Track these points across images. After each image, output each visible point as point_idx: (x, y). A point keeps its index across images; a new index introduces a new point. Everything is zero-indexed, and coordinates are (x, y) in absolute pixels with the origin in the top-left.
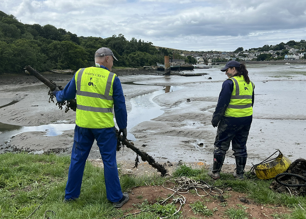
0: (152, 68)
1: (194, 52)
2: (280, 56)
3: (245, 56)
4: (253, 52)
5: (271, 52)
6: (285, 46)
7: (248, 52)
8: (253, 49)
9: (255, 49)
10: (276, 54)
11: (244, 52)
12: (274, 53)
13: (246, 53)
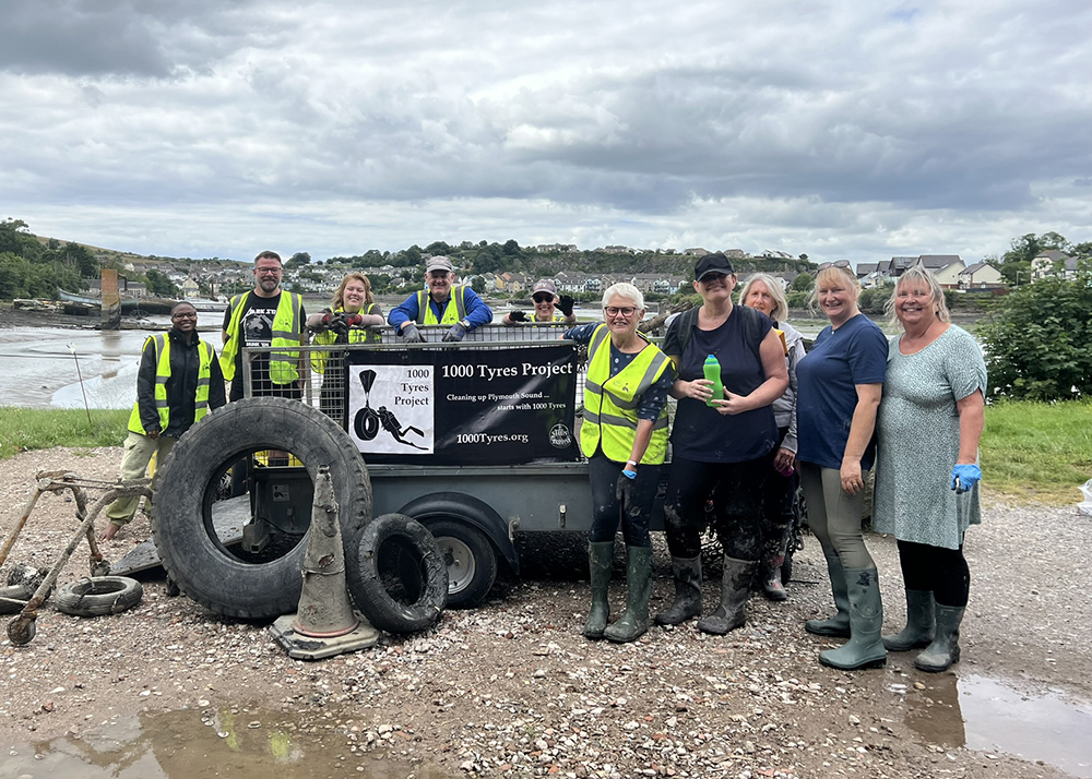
0: (43, 306)
1: (158, 259)
2: (413, 284)
3: (317, 279)
4: (339, 269)
5: (388, 271)
6: (423, 256)
7: (326, 267)
8: (339, 260)
9: (343, 261)
10: (401, 276)
11: (313, 267)
12: (395, 273)
13: (321, 271)
